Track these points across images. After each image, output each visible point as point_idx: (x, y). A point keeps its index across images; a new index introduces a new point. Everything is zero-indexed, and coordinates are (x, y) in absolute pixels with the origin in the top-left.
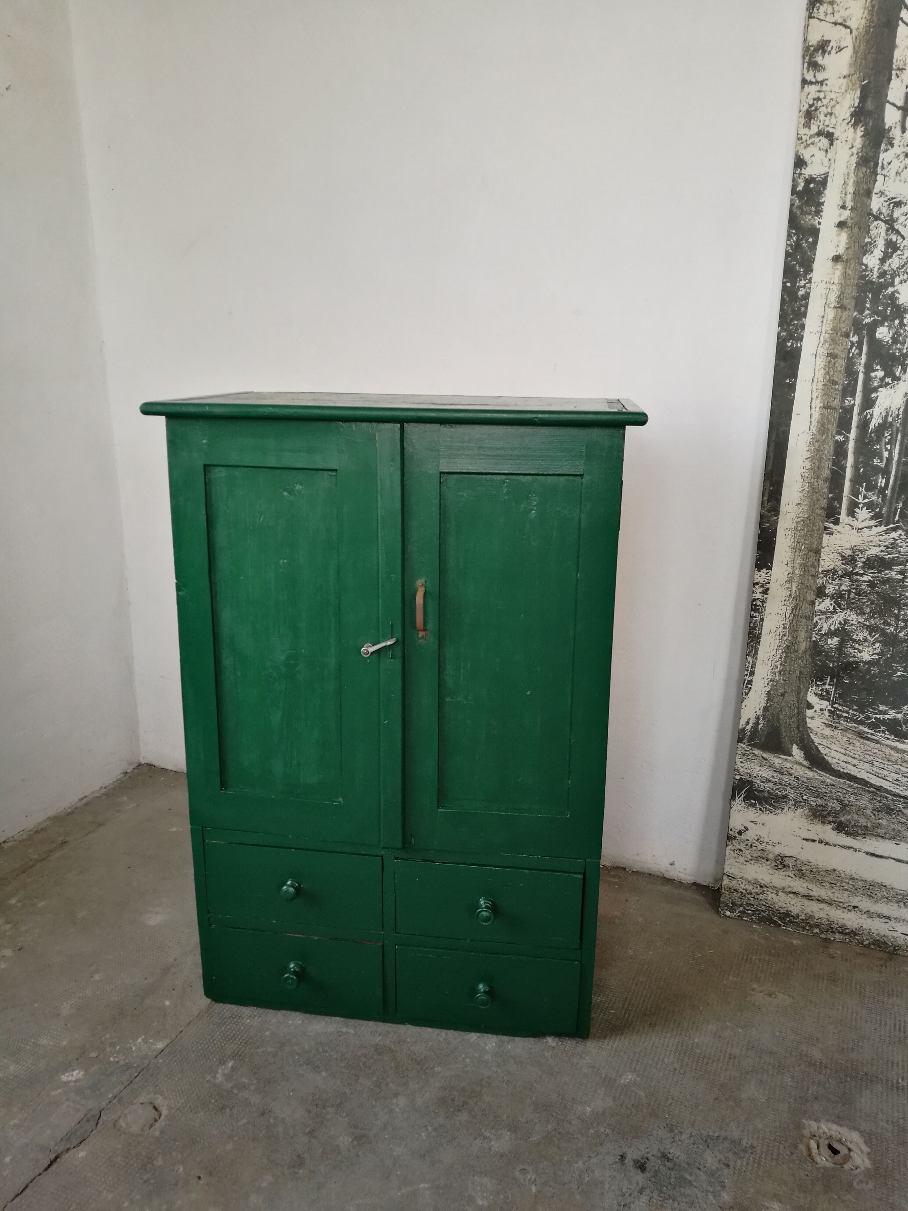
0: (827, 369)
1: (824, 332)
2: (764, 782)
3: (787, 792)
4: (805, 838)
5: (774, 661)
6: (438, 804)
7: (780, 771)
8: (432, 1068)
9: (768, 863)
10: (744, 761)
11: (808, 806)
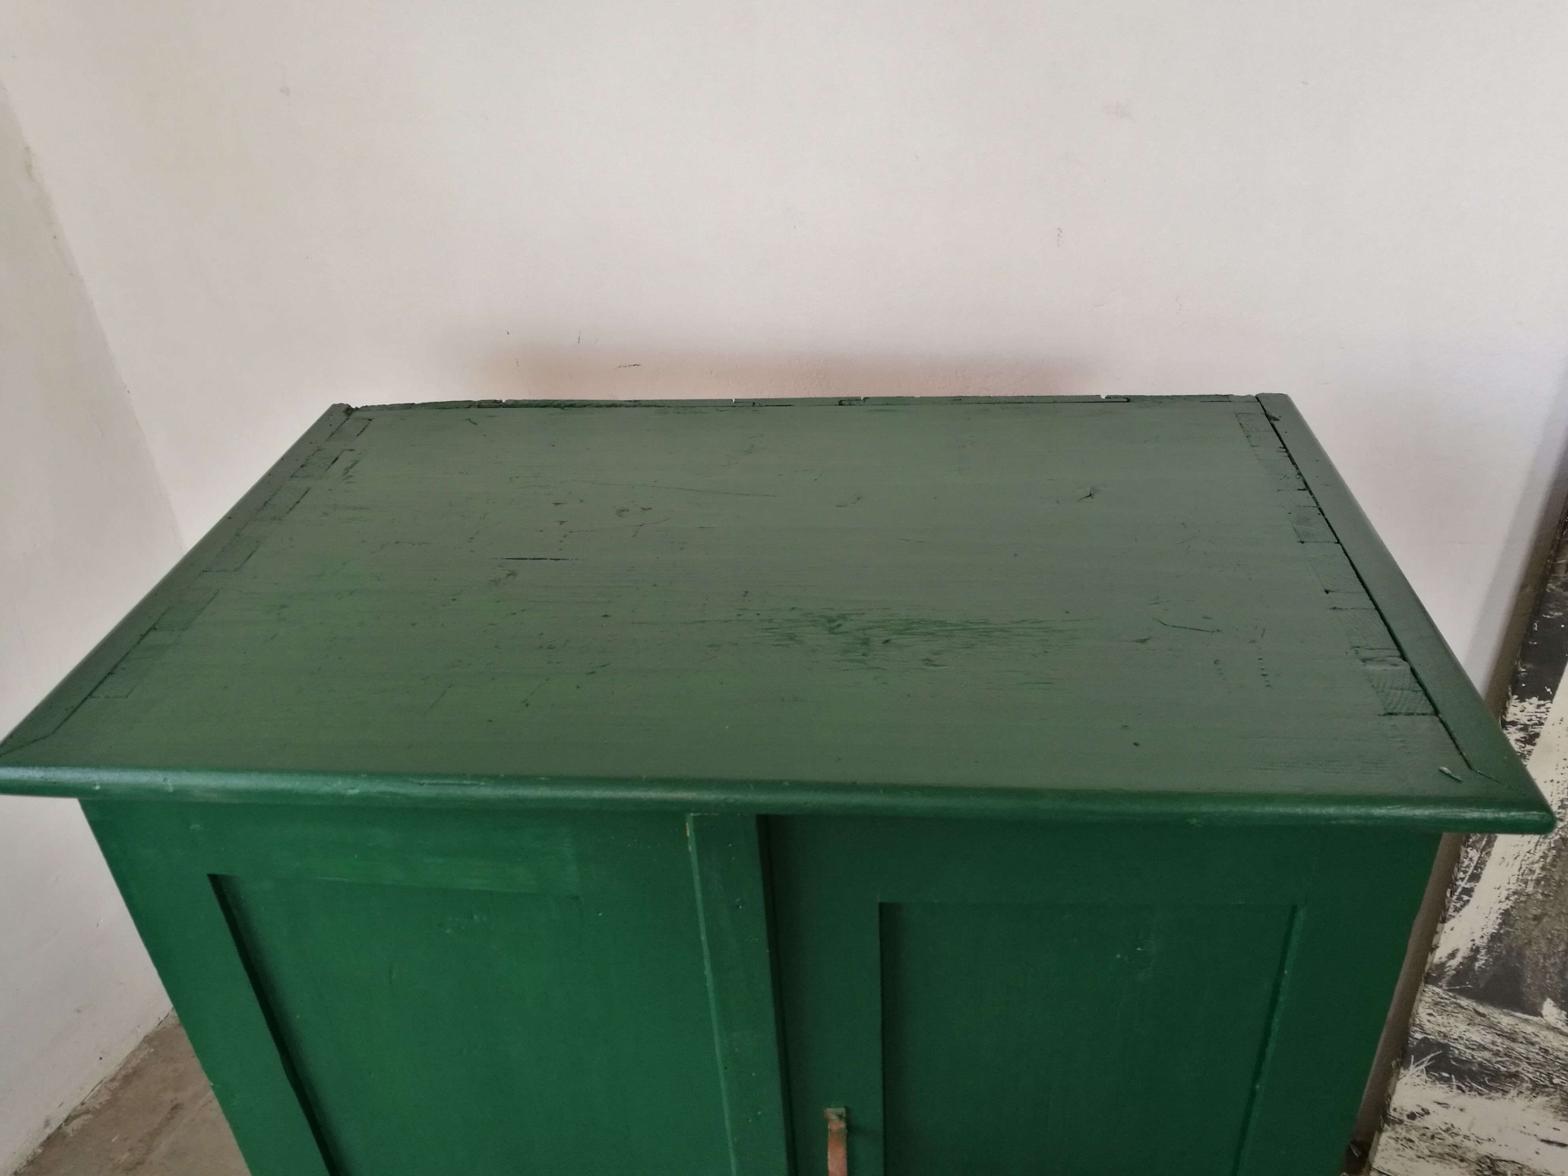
2: (1473, 1049)
3: (1520, 1069)
4: (1545, 1138)
5: (1528, 862)
7: (1511, 1037)
9: (1464, 1164)
10: (1434, 1013)
11: (1560, 1094)
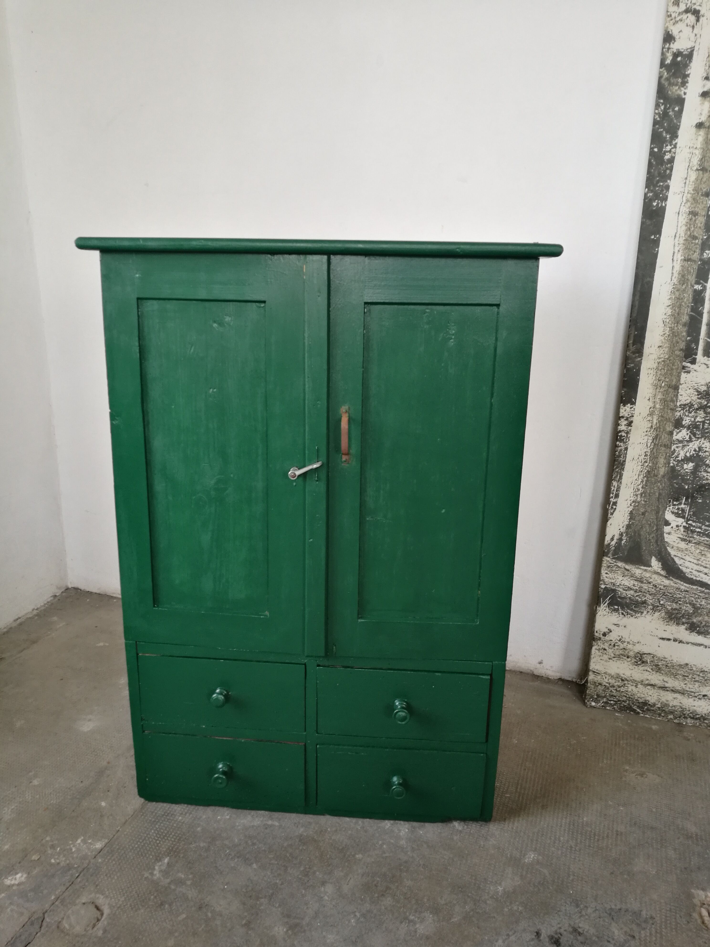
0: (688, 226)
1: (686, 192)
2: (626, 590)
3: (646, 598)
4: (661, 637)
5: (636, 485)
6: (358, 615)
7: (640, 580)
8: (354, 856)
9: (629, 659)
10: (608, 573)
11: (664, 610)
